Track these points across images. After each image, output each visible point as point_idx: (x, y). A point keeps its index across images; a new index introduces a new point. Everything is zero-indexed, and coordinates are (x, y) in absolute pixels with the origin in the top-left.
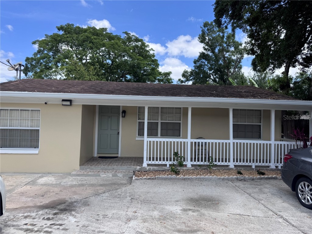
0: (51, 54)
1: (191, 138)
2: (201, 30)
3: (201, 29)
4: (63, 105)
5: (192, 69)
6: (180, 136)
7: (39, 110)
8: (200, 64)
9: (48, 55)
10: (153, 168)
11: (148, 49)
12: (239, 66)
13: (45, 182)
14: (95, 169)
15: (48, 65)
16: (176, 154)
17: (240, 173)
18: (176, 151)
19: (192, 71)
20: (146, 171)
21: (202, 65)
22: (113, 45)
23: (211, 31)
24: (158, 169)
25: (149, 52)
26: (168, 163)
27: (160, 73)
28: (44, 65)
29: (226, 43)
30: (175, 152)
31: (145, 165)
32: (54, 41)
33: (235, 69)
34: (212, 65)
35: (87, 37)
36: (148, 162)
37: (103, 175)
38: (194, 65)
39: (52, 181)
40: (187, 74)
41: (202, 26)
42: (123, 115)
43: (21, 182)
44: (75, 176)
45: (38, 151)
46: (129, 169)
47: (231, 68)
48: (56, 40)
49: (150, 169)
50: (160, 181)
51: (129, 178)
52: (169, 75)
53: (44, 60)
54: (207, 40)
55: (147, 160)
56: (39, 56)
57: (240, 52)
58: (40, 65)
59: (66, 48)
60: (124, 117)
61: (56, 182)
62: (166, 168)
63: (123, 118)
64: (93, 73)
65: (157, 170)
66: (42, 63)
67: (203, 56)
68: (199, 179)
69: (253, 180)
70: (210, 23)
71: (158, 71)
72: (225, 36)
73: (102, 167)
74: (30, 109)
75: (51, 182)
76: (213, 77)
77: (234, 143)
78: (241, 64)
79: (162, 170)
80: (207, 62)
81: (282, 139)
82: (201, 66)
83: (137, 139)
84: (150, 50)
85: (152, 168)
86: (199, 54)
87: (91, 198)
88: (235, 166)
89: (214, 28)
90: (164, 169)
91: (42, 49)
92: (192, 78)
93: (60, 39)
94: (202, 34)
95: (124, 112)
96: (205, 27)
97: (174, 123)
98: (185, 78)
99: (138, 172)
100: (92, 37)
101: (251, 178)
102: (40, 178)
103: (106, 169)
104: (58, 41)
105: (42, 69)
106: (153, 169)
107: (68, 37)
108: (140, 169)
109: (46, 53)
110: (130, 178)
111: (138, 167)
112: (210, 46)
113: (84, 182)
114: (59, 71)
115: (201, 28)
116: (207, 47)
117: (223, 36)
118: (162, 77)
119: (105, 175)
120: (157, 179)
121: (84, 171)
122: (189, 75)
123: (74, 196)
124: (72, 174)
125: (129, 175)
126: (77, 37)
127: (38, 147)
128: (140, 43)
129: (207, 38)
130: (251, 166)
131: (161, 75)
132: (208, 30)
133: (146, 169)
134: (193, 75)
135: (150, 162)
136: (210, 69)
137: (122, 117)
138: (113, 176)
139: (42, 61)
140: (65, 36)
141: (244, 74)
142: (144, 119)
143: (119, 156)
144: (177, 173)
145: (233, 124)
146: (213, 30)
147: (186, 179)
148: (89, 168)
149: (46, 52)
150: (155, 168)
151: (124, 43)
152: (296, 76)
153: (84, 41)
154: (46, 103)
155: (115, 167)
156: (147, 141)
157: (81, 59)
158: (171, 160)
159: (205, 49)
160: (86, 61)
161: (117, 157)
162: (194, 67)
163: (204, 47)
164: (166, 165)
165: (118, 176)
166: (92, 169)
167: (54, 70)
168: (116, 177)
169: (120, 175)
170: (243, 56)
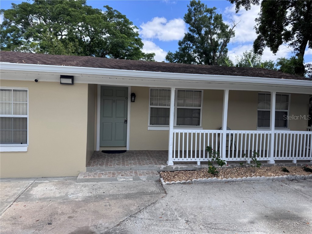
0: (20, 26)
1: (227, 129)
2: (188, 10)
3: (188, 8)
4: (61, 83)
5: (177, 51)
6: (199, 124)
7: (26, 91)
8: (185, 46)
9: (16, 28)
10: (181, 166)
11: (131, 26)
12: (225, 49)
13: (42, 193)
14: (107, 171)
15: (16, 40)
16: (209, 149)
17: (285, 170)
18: (208, 145)
19: (176, 53)
20: (173, 170)
21: (188, 47)
22: (95, 19)
23: (198, 11)
24: (186, 167)
25: (132, 30)
26: (199, 160)
27: (143, 54)
28: (12, 39)
29: (213, 24)
30: (208, 147)
31: (170, 163)
32: (24, 11)
33: (220, 52)
34: (197, 47)
35: (64, 9)
36: (174, 160)
37: (121, 179)
38: (179, 46)
39: (53, 191)
40: (171, 56)
41: (189, 5)
42: (133, 99)
43: (6, 196)
44: (83, 182)
45: (26, 148)
46: (151, 169)
47: (216, 52)
48: (25, 10)
49: (178, 168)
50: (200, 187)
51: (155, 181)
52: (153, 57)
53: (12, 34)
54: (193, 21)
55: (173, 157)
56: (5, 29)
57: (226, 35)
58: (7, 40)
59: (37, 21)
60: (134, 101)
61: (60, 193)
62: (196, 166)
63: (133, 103)
64: (72, 50)
65: (185, 169)
66: (9, 37)
67: (188, 38)
68: (246, 181)
69: (305, 179)
70: (197, 2)
71: (140, 52)
72: (213, 17)
73: (117, 166)
74: (12, 89)
75: (52, 195)
76: (199, 60)
77: (275, 134)
78: (227, 47)
79: (191, 169)
80: (192, 44)
81: (309, 128)
82: (186, 48)
83: (149, 128)
84: (133, 27)
85: (179, 166)
86: (184, 35)
87: (125, 222)
88: (276, 161)
89: (202, 8)
90: (195, 167)
91: (9, 20)
92: (176, 61)
93: (30, 10)
94: (188, 14)
95: (133, 95)
96: (191, 6)
97: (192, 109)
98: (169, 60)
99: (163, 172)
100: (70, 9)
101: (302, 177)
102: (32, 187)
103: (122, 170)
104: (29, 11)
105: (9, 44)
106: (180, 168)
107: (40, 8)
108: (165, 168)
109: (14, 26)
110: (157, 181)
111: (163, 167)
112: (197, 28)
113: (100, 192)
114: (29, 48)
115: (188, 6)
116: (192, 28)
117: (211, 17)
118: (145, 58)
119: (124, 178)
120: (195, 184)
121: (93, 173)
122: (174, 57)
123: (100, 222)
124: (79, 179)
125: (155, 178)
126: (51, 9)
127: (26, 142)
128: (122, 19)
129: (193, 18)
130: (291, 161)
131: (144, 56)
132: (195, 9)
133: (172, 168)
134: (177, 57)
135: (177, 160)
136: (195, 52)
137: (131, 101)
138: (134, 179)
139: (9, 35)
140: (37, 6)
141: (229, 58)
142: (169, 105)
143: (128, 149)
144: (213, 173)
145: (275, 112)
146: (200, 10)
147: (230, 182)
148: (99, 169)
149: (13, 24)
150: (184, 166)
151: (105, 18)
152: (277, 62)
153: (60, 14)
154: (36, 81)
155: (133, 166)
156: (174, 133)
157: (56, 35)
158: (202, 157)
159: (191, 30)
160: (62, 37)
161: (125, 151)
162: (178, 49)
163: (189, 28)
164: (196, 163)
165: (141, 180)
166: (104, 170)
167: (22, 46)
168: (138, 180)
169: (143, 178)
170: (229, 40)
